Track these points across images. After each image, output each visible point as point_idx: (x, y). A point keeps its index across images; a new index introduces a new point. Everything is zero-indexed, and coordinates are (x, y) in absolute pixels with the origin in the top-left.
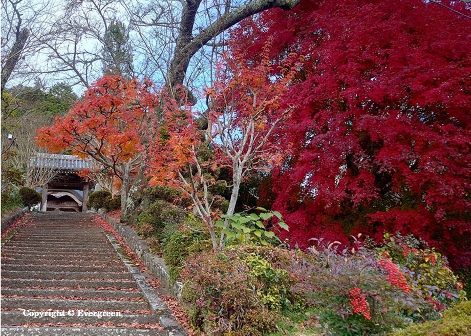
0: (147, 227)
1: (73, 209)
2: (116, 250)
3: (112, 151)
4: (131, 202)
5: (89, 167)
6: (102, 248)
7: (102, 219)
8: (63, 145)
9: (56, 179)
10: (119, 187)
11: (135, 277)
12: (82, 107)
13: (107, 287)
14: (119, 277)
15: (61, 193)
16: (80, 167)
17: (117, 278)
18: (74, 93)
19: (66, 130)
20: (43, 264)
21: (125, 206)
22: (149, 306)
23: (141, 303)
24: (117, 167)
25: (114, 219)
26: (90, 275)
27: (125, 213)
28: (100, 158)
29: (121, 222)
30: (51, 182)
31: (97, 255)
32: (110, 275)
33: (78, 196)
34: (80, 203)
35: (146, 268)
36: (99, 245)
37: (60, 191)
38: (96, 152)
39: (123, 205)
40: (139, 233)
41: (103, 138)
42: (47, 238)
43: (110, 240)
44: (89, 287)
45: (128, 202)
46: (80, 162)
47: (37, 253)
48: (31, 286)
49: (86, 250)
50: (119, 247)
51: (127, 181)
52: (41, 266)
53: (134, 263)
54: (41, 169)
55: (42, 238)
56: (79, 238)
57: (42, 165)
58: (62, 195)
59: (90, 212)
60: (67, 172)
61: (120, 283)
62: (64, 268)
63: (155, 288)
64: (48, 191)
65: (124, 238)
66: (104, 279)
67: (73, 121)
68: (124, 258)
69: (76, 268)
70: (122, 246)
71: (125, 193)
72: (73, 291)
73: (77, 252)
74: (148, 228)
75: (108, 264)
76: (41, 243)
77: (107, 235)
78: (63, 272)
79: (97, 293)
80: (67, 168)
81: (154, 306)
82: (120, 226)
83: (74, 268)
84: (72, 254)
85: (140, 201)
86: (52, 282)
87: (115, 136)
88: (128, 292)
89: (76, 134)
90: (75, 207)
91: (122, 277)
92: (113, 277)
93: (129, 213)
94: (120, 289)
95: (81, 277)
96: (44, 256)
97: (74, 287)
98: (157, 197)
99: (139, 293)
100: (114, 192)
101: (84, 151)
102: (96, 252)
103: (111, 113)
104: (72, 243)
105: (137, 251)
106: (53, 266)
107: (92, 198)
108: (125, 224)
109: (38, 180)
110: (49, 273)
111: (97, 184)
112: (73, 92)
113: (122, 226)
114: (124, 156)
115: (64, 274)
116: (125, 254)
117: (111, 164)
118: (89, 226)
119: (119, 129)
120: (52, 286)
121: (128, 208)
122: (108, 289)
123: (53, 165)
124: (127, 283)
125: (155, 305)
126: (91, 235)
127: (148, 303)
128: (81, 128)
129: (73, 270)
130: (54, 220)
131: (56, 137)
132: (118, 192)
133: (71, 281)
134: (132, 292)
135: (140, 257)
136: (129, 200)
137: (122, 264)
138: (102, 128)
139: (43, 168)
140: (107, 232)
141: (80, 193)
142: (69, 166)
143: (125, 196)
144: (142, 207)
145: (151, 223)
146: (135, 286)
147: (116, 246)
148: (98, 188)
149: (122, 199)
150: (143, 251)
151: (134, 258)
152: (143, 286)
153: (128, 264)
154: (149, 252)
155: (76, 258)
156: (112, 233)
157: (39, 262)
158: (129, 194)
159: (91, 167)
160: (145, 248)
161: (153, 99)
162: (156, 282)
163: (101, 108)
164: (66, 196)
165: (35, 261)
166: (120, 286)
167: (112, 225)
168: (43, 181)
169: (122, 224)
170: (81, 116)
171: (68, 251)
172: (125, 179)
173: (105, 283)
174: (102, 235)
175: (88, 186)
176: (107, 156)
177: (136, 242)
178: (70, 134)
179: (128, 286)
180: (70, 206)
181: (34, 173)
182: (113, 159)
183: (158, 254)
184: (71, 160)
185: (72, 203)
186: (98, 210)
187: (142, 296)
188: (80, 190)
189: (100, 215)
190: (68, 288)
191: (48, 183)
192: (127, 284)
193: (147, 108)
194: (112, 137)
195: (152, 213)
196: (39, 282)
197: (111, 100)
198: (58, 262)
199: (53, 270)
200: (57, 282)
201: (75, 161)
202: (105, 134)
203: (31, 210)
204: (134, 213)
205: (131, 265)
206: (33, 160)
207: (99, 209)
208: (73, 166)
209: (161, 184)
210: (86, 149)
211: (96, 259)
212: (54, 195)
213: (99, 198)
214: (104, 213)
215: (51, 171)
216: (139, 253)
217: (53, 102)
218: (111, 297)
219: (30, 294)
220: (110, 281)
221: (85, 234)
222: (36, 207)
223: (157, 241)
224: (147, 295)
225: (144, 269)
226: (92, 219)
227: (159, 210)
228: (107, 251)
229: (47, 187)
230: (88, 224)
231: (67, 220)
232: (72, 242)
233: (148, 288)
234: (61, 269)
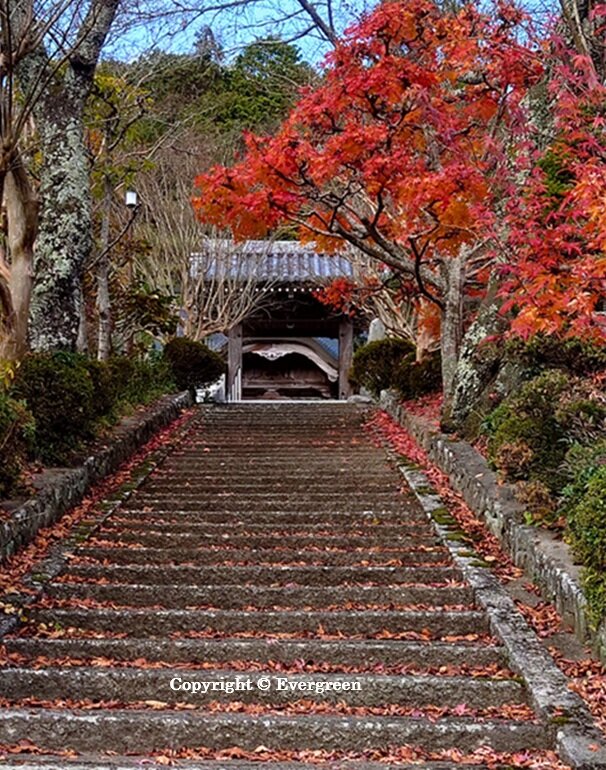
0: (516, 449)
1: (314, 390)
2: (429, 515)
3: (410, 225)
4: (470, 373)
5: (352, 273)
6: (388, 508)
7: (390, 419)
8: (270, 217)
9: (261, 311)
10: (435, 329)
11: (483, 599)
12: (317, 103)
13: (402, 631)
14: (435, 600)
15: (279, 346)
16: (328, 273)
17: (431, 603)
18: (305, 64)
19: (277, 173)
20: (221, 561)
21: (454, 384)
22: (525, 694)
23: (501, 684)
24: (426, 272)
25: (423, 422)
26: (353, 593)
27: (454, 403)
28: (378, 248)
29: (444, 429)
30: (249, 318)
31: (375, 530)
32: (411, 592)
33: (326, 354)
34: (331, 373)
35: (517, 571)
36: (382, 499)
37: (278, 343)
38: (365, 230)
39: (447, 381)
40: (493, 464)
41: (381, 189)
42: (237, 481)
43: (413, 485)
44: (349, 632)
45: (462, 373)
46: (325, 261)
47: (206, 529)
48: (187, 631)
49: (342, 517)
50: (437, 506)
51: (455, 310)
52: (214, 567)
53: (481, 556)
54: (220, 285)
55: (223, 483)
56: (325, 481)
57: (222, 272)
58: (284, 353)
59: (358, 401)
60: (291, 289)
61: (439, 619)
62: (279, 574)
63: (544, 633)
64: (244, 344)
65: (452, 478)
66: (392, 608)
67: (294, 145)
68: (453, 540)
69: (315, 572)
70: (445, 501)
71: (453, 345)
72: (302, 646)
73: (318, 521)
74: (518, 455)
75: (406, 560)
76: (221, 499)
77: (403, 470)
78: (274, 587)
79: (373, 652)
80: (292, 278)
81: (541, 696)
82: (439, 443)
83: (307, 572)
84: (303, 530)
85: (494, 368)
86: (243, 619)
87: (416, 180)
88: (461, 649)
89: (307, 182)
90: (320, 383)
91: (447, 600)
92: (419, 599)
93: (465, 403)
94: (439, 639)
95: (325, 601)
96: (226, 536)
97: (306, 631)
98: (542, 358)
99: (496, 649)
100: (422, 343)
101: (330, 230)
102: (371, 520)
103: (404, 113)
104: (306, 497)
105: (489, 518)
106: (250, 568)
107: (361, 362)
108: (454, 436)
109: (215, 313)
110: (238, 591)
111: (376, 320)
112: (303, 59)
113: (446, 443)
114: (446, 237)
115: (278, 593)
116: (454, 526)
117: (408, 262)
118: (354, 442)
119: (427, 158)
120: (245, 629)
121: (461, 389)
122: (403, 639)
123: (253, 273)
124: (460, 618)
125: (543, 692)
126: (359, 468)
127: (523, 683)
128: (319, 163)
129: (306, 578)
130: (257, 427)
131: (249, 196)
132: (432, 341)
133: (298, 614)
134: (475, 649)
135: (497, 535)
136: (464, 367)
137: (445, 558)
138: (379, 160)
139: (226, 283)
140: (405, 460)
141: (332, 344)
142: (296, 274)
143: (453, 355)
144: (500, 387)
145: (529, 437)
146: (483, 628)
147: (429, 503)
148: (375, 332)
149: (444, 361)
150: (507, 517)
151: (482, 537)
152: (508, 628)
153: (462, 559)
154: (524, 521)
155: (313, 542)
156: (418, 462)
157: (210, 555)
158: (463, 350)
159: (356, 273)
160: (512, 508)
161: (526, 61)
162: (546, 617)
163: (373, 101)
164: (294, 354)
165: (200, 554)
166: (438, 629)
167: (418, 440)
168: (226, 317)
169: (444, 435)
170: (315, 127)
171: (294, 520)
172: (451, 305)
173: (396, 619)
174: (389, 469)
175: (350, 327)
176: (399, 242)
177: (484, 489)
178: (290, 183)
179: (463, 627)
180: (307, 383)
181: (203, 296)
182: (413, 246)
183: (550, 529)
184: (301, 256)
185: (311, 374)
186: (378, 394)
187: (503, 662)
188: (332, 338)
189: (384, 407)
190: (289, 636)
191: (240, 323)
192: (459, 621)
193: (510, 89)
194: (408, 183)
195: (528, 409)
196: (209, 618)
197: (401, 74)
198: (264, 556)
199: (250, 578)
200: (259, 618)
201: (311, 256)
202: (388, 178)
203: (198, 400)
204: (480, 404)
205: (472, 559)
206: (196, 260)
207: (383, 392)
208: (306, 274)
209: (550, 328)
210: (336, 223)
211: (370, 543)
212: (260, 353)
213: (381, 361)
214: (396, 402)
215: (248, 288)
216: (496, 524)
217: (248, 94)
218: (414, 663)
219: (183, 656)
220: (410, 612)
221: (344, 466)
222: (213, 388)
223: (546, 491)
224: (518, 659)
225: (511, 574)
226: (363, 422)
227: (549, 400)
228: (403, 518)
229: (241, 332)
230: (350, 437)
231: (295, 425)
232: (304, 491)
233: (521, 636)
234: (273, 577)
